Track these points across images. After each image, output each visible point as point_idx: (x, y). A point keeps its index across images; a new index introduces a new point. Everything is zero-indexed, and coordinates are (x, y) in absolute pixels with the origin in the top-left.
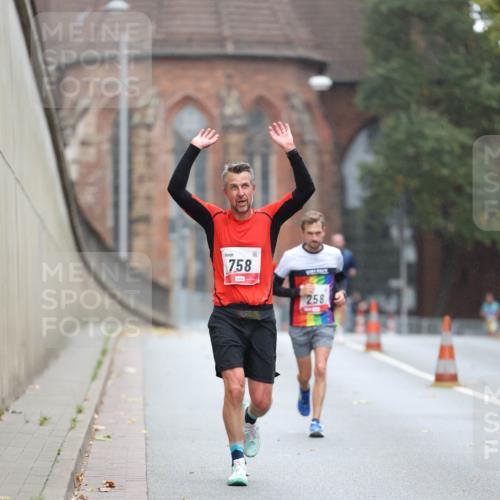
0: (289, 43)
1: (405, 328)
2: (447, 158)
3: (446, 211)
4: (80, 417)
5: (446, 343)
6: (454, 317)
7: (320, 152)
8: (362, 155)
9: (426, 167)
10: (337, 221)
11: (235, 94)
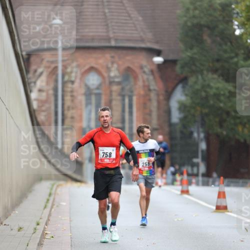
0: (142, 40)
1: (200, 183)
2: (222, 98)
3: (221, 124)
4: (38, 227)
5: (221, 190)
6: (225, 177)
7: (158, 95)
8: (179, 96)
9: (212, 102)
10: (167, 129)
11: (115, 65)
